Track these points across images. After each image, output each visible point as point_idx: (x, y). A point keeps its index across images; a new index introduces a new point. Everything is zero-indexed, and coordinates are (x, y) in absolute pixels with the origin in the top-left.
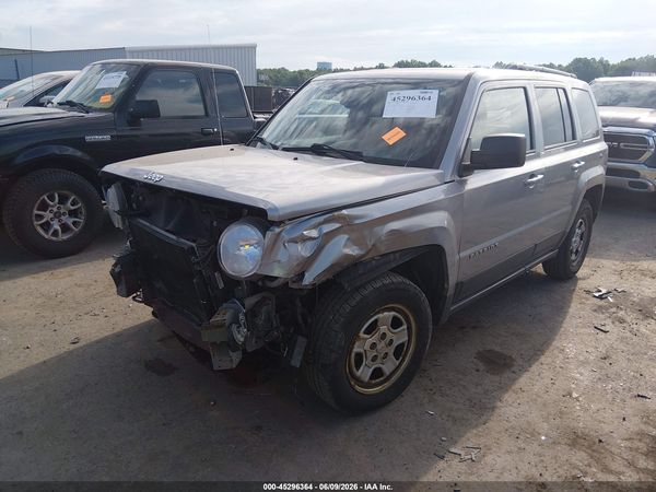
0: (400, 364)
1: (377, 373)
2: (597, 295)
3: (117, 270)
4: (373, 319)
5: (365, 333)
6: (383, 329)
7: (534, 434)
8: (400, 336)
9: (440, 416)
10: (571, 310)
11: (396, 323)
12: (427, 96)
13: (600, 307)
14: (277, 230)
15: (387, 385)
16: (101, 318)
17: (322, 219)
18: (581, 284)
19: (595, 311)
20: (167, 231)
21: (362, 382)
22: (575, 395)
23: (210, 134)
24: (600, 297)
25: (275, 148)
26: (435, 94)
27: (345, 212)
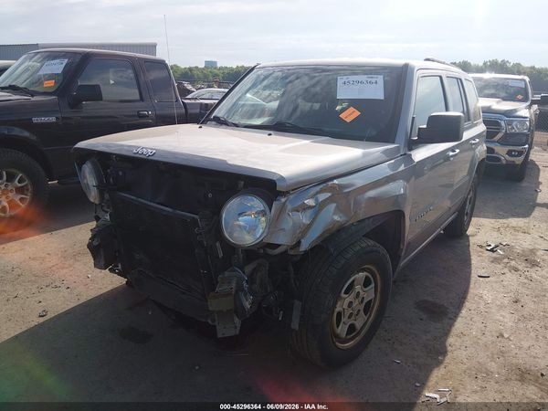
0: (368, 319)
1: (352, 328)
2: (489, 248)
3: (95, 243)
4: (351, 280)
5: (345, 293)
6: (358, 288)
7: (489, 373)
8: (369, 294)
9: (406, 363)
10: (473, 262)
11: (367, 283)
12: (374, 80)
13: (495, 258)
14: (283, 200)
15: (358, 339)
16: (63, 289)
17: (318, 188)
18: (472, 240)
19: (492, 262)
20: (158, 204)
21: (340, 338)
22: (506, 336)
23: (144, 116)
24: (492, 250)
25: (236, 125)
26: (380, 79)
27: (335, 181)
